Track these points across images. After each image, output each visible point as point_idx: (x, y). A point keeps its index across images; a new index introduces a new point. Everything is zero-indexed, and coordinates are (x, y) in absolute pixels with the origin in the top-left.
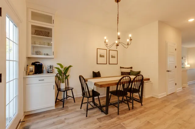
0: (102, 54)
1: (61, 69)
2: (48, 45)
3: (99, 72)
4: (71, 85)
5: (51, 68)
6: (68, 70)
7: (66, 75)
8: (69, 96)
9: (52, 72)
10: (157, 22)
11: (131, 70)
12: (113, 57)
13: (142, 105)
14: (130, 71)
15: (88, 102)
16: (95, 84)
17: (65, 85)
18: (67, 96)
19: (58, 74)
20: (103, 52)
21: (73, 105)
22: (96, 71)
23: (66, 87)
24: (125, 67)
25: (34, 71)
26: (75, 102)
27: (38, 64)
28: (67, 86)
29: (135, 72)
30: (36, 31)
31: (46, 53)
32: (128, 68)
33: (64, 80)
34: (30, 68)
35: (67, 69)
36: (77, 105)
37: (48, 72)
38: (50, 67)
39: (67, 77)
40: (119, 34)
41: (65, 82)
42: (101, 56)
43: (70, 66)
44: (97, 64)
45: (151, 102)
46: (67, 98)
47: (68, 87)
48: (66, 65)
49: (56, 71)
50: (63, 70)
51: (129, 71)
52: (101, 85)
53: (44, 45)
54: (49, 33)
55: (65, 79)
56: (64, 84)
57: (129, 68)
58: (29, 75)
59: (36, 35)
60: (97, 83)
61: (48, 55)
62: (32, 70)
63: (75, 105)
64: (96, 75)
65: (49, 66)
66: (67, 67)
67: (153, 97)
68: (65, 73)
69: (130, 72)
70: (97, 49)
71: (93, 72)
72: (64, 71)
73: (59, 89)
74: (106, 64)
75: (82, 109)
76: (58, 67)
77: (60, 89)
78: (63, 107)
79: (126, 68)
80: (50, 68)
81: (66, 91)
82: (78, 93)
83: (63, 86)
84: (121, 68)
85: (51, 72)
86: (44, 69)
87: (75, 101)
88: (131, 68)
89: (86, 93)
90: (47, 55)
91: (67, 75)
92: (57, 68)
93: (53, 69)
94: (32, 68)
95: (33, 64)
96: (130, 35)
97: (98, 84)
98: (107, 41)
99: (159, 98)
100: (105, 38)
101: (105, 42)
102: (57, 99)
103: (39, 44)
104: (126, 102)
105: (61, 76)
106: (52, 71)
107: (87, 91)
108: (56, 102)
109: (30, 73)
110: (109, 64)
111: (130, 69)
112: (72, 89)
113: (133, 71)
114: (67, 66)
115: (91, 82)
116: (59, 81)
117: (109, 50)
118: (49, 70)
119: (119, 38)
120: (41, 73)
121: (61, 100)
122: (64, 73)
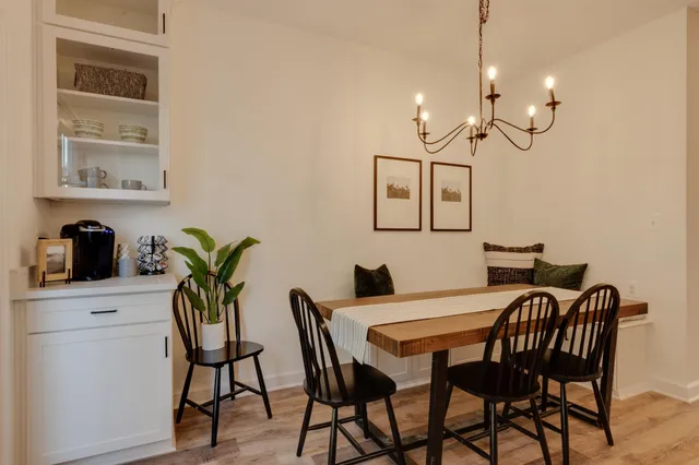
0: (399, 185)
1: (203, 254)
2: (143, 140)
3: (383, 271)
4: (252, 333)
5: (158, 251)
6: (236, 262)
7: (227, 285)
8: (245, 388)
9: (162, 272)
10: (683, 13)
11: (536, 260)
12: (449, 196)
13: (611, 442)
14: (530, 265)
15: (337, 424)
16: (372, 335)
17: (223, 333)
18: (233, 383)
19: (192, 279)
20: (406, 175)
21: (261, 431)
22: (371, 265)
23: (228, 343)
24: (507, 245)
25: (69, 265)
26: (270, 416)
27: (90, 229)
28: (233, 338)
29: (559, 267)
30: (79, 68)
31: (132, 177)
32: (520, 250)
33: (221, 306)
34: (51, 250)
35: (232, 257)
36: (279, 432)
37: (144, 272)
38: (153, 246)
39: (232, 295)
40: (492, 73)
41: (222, 316)
42: (394, 193)
43: (248, 243)
44: (376, 229)
45: (654, 422)
46: (232, 395)
47: (238, 343)
48: (226, 237)
49: (181, 267)
50: (214, 260)
51: (525, 261)
52: (403, 343)
53: (123, 138)
54: (143, 81)
55: (226, 303)
56: (221, 326)
57: (526, 250)
58: (43, 284)
59: (81, 90)
60: (378, 330)
61: (140, 189)
62: (58, 259)
63: (271, 432)
64: (373, 284)
65: (149, 241)
66: (233, 247)
67: (655, 397)
68: (223, 277)
69: (532, 270)
70: (376, 157)
71: (359, 270)
72: (217, 264)
73: (195, 355)
74: (420, 230)
75: (307, 458)
76: (188, 247)
77: (199, 350)
78: (214, 443)
79: (511, 250)
80: (149, 248)
81: (230, 362)
82: (285, 370)
83: (213, 338)
84: (487, 247)
85: (156, 272)
86: (125, 256)
87: (273, 412)
88: (539, 248)
89: (322, 376)
90: (138, 186)
91: (233, 282)
92: (183, 251)
93: (165, 258)
94: (63, 250)
95: (68, 231)
96: (550, 82)
97: (387, 339)
98: (425, 116)
99: (691, 400)
100: (419, 99)
101: (417, 120)
102: (184, 399)
103: (99, 136)
104: (531, 426)
105: (202, 291)
106: (159, 268)
107: (329, 364)
108: (179, 415)
109: (49, 277)
110: (432, 229)
111: (533, 255)
112: (255, 355)
113: (547, 265)
114: (234, 241)
115: (351, 325)
116: (197, 312)
117: (432, 163)
118: (148, 260)
119: (493, 97)
120: (109, 276)
121: (202, 409)
122: (220, 273)
